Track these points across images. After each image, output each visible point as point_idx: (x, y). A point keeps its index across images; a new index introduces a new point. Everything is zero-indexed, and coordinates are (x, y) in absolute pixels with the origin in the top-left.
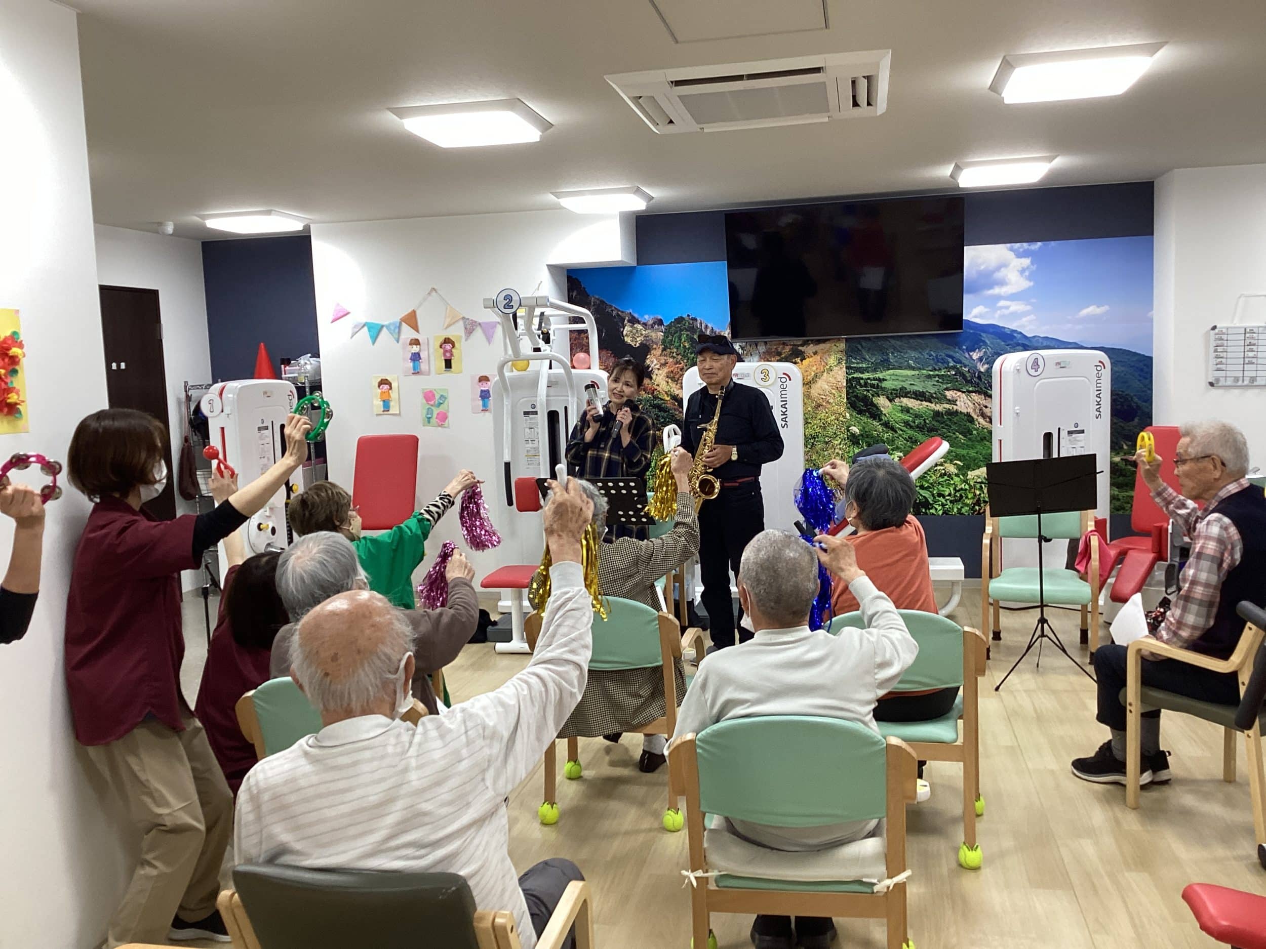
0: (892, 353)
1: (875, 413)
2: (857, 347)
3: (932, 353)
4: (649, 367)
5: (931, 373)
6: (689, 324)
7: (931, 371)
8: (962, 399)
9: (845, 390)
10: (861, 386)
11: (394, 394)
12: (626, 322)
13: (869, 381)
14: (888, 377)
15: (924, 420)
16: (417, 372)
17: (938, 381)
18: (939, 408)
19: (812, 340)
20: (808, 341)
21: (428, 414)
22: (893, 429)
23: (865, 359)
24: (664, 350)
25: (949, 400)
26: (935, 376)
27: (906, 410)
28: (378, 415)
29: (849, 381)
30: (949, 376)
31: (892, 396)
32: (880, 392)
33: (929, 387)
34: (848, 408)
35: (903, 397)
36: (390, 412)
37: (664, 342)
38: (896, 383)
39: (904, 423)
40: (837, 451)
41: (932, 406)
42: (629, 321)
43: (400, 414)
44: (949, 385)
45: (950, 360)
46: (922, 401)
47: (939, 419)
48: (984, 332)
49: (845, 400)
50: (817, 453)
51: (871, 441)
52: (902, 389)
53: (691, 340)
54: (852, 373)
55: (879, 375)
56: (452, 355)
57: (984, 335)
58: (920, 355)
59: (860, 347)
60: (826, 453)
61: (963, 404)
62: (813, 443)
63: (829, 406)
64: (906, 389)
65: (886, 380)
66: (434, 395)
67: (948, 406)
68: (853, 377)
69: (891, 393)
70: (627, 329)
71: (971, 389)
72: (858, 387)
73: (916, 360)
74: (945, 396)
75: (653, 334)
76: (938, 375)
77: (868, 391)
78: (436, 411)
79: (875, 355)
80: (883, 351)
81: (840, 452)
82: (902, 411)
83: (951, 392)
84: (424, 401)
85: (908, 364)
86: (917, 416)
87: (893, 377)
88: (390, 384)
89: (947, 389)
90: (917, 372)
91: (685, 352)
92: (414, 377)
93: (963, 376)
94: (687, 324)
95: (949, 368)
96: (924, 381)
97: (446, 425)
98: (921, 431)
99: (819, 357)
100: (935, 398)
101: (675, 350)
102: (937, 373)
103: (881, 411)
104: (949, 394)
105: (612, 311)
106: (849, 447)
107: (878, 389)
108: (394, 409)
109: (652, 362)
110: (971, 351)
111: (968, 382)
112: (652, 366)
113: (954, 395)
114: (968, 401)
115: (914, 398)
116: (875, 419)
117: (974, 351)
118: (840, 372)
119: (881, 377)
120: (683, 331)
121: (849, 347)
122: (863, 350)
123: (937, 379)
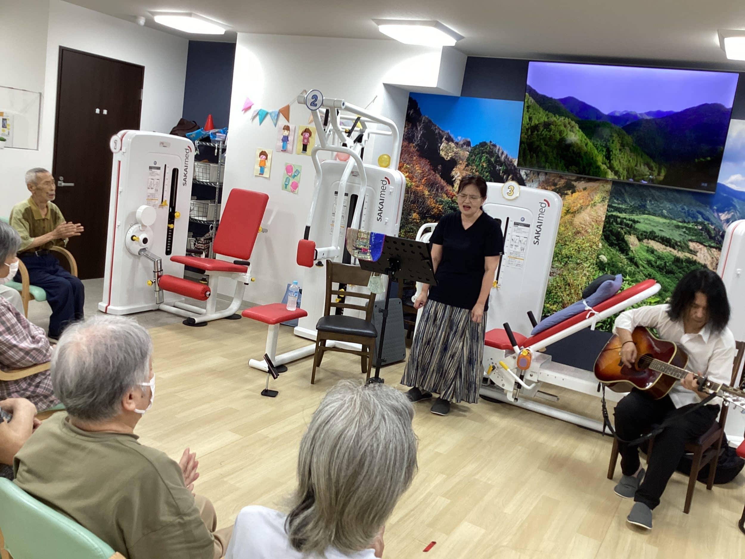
0: (650, 201)
1: (624, 248)
2: (620, 190)
3: (685, 207)
4: (453, 177)
5: (680, 224)
6: (490, 148)
7: (681, 222)
8: (702, 252)
9: (603, 224)
10: (617, 224)
11: (268, 163)
12: (444, 139)
13: (625, 221)
14: (641, 221)
15: (665, 263)
16: (284, 150)
17: (684, 232)
18: (681, 255)
19: (584, 178)
20: (581, 178)
21: (286, 181)
22: (636, 265)
23: (626, 202)
24: (467, 166)
25: (691, 250)
26: (683, 227)
27: (652, 251)
28: (256, 176)
29: (608, 217)
30: (696, 230)
31: (643, 236)
32: (632, 232)
33: (676, 236)
34: (602, 239)
35: (651, 239)
36: (264, 176)
37: (468, 159)
38: (647, 226)
39: (648, 261)
40: (585, 272)
41: (675, 252)
42: (446, 139)
43: (269, 179)
44: (694, 238)
45: (700, 216)
46: (666, 246)
47: (679, 264)
48: (737, 198)
49: (601, 232)
50: (568, 270)
51: (616, 271)
52: (652, 232)
53: (489, 161)
54: (611, 211)
55: (634, 217)
56: (308, 141)
57: (735, 200)
58: (674, 207)
59: (623, 191)
60: (575, 272)
61: (702, 256)
62: (566, 262)
63: (587, 235)
64: (655, 233)
65: (640, 222)
66: (292, 169)
67: (688, 255)
68: (612, 215)
69: (642, 235)
70: (443, 146)
71: (713, 245)
72: (614, 224)
73: (670, 211)
74: (688, 247)
75: (461, 152)
76: (686, 227)
77: (622, 228)
78: (292, 180)
79: (635, 200)
80: (643, 198)
81: (588, 274)
82: (648, 251)
83: (694, 244)
84: (286, 172)
85: (662, 212)
86: (659, 258)
87: (646, 221)
88: (267, 156)
89: (691, 241)
90: (668, 221)
91: (482, 170)
92: (282, 153)
93: (708, 232)
94: (488, 148)
95: (697, 223)
96: (672, 230)
97: (296, 192)
98: (661, 272)
99: (587, 193)
100: (678, 246)
101: (475, 168)
102: (685, 225)
103: (630, 248)
104: (692, 245)
105: (436, 129)
106: (596, 271)
107: (631, 228)
108: (266, 175)
109: (457, 174)
110: (721, 212)
111: (711, 238)
112: (456, 177)
113: (696, 246)
114: (707, 255)
115: (660, 242)
116: (623, 253)
117: (723, 212)
118: (602, 209)
119: (636, 219)
120: (483, 153)
121: (614, 188)
122: (625, 194)
123: (684, 230)
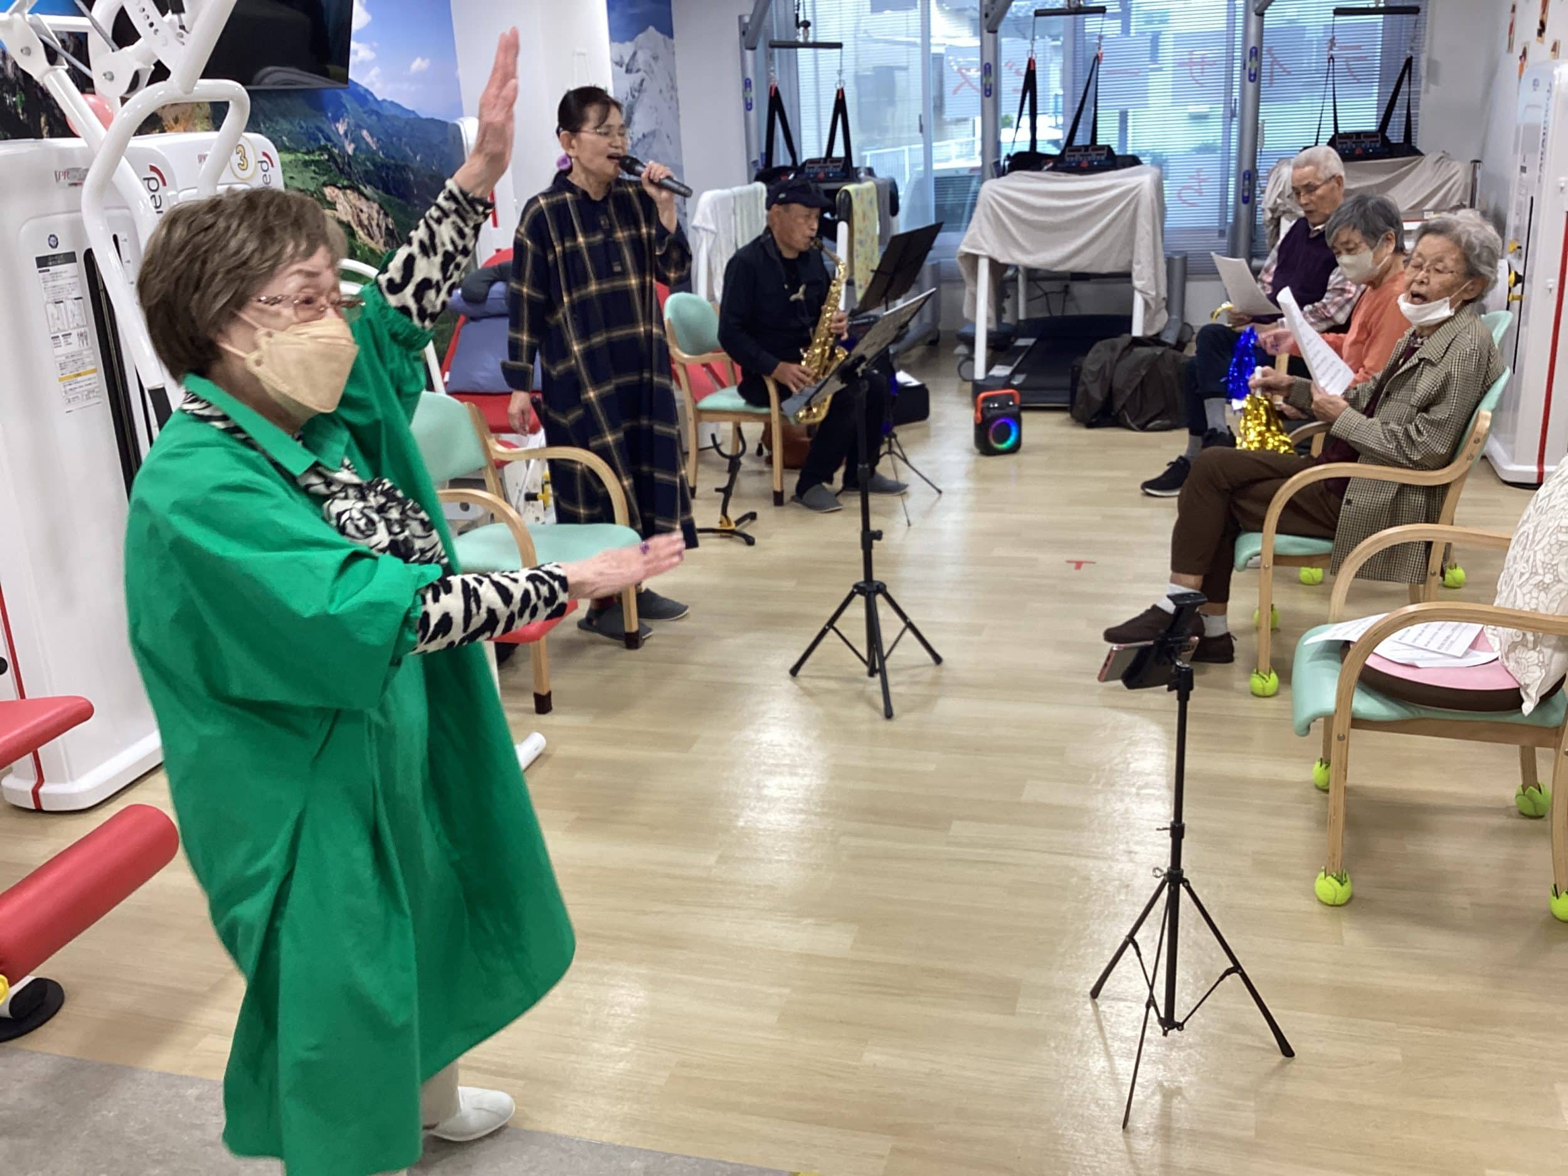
3: (303, 123)
5: (307, 158)
7: (305, 154)
8: (340, 201)
25: (328, 202)
26: (311, 163)
30: (324, 163)
44: (326, 178)
45: (321, 136)
58: (290, 127)
61: (342, 208)
71: (345, 183)
73: (289, 135)
74: (325, 197)
76: (313, 161)
83: (329, 189)
89: (325, 185)
93: (335, 161)
95: (322, 150)
96: (303, 172)
99: (182, 130)
102: (312, 157)
111: (341, 172)
113: (332, 194)
114: (345, 203)
117: (338, 121)
